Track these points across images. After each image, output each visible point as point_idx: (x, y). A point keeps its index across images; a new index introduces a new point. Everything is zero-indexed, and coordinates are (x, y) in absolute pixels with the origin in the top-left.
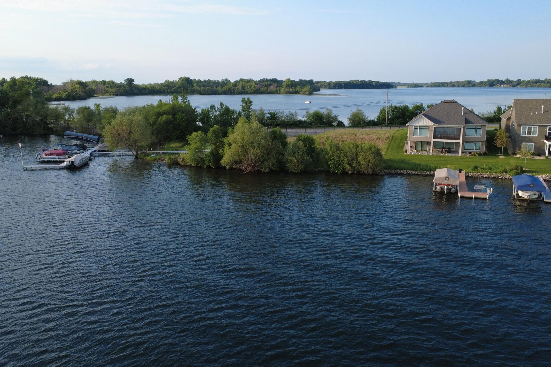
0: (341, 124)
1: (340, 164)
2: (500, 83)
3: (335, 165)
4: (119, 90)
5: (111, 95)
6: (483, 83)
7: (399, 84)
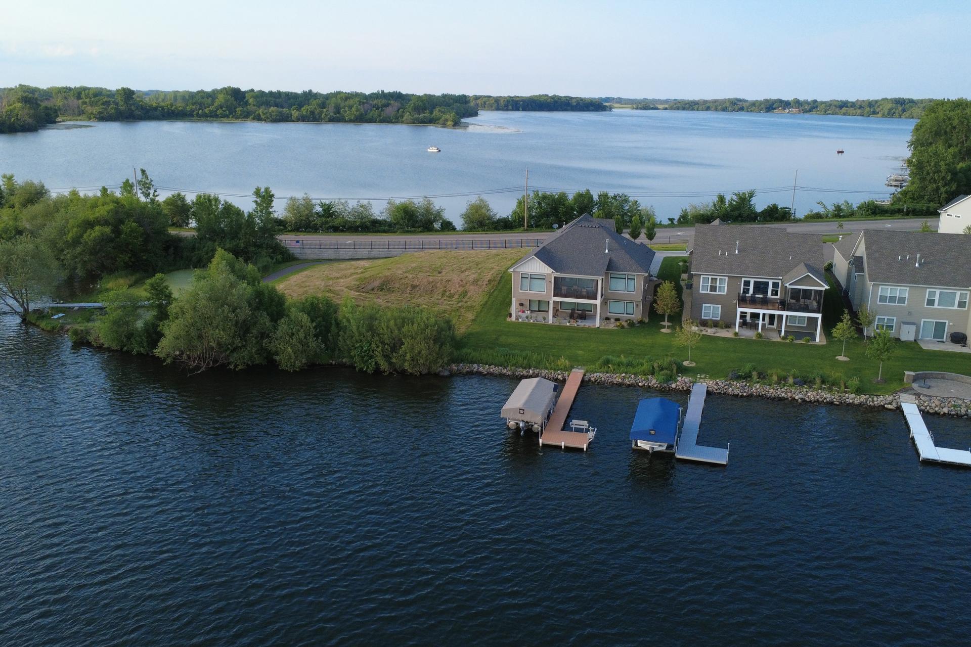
0: (448, 227)
1: (371, 357)
2: (785, 104)
3: (363, 357)
4: (106, 109)
5: (90, 119)
6: (757, 104)
7: (620, 101)
